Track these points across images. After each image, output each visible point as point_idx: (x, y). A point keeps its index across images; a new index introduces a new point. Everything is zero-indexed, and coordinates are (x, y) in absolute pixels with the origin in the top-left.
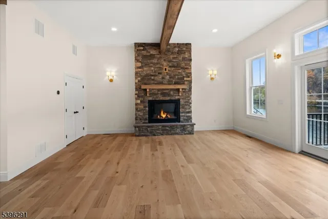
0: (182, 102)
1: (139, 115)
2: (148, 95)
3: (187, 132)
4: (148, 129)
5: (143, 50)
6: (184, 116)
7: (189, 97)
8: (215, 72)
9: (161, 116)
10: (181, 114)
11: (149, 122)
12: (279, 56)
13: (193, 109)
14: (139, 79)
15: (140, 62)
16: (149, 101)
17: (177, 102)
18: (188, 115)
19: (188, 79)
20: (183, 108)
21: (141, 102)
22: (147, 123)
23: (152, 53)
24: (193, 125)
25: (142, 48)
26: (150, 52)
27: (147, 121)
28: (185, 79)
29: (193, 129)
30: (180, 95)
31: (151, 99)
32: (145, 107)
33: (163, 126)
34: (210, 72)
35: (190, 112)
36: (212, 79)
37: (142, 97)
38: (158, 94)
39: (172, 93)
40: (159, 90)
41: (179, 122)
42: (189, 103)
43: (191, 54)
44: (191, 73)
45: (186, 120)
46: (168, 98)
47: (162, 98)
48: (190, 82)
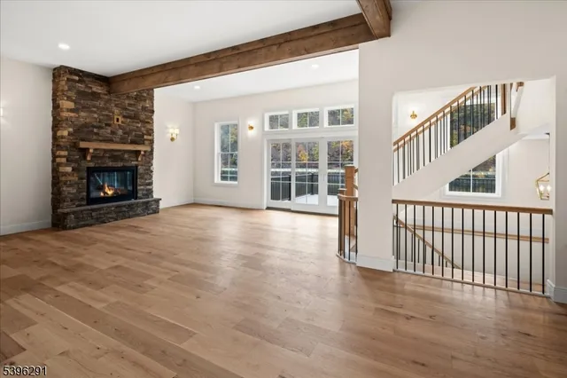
0: (141, 170)
1: (69, 193)
2: (89, 158)
3: (151, 211)
4: (94, 214)
5: (79, 81)
6: (143, 190)
7: (150, 162)
8: (177, 131)
9: (105, 193)
10: (139, 188)
11: (88, 204)
12: (252, 128)
13: (154, 179)
14: (71, 130)
15: (72, 101)
16: (88, 168)
17: (134, 170)
18: (148, 187)
19: (150, 138)
20: (142, 178)
21: (73, 170)
22: (84, 205)
23: (94, 89)
24: (157, 201)
25: (77, 78)
26: (91, 88)
27: (84, 203)
28: (145, 137)
29: (158, 206)
30: (140, 159)
31: (92, 165)
32: (82, 179)
33: (117, 207)
34: (171, 131)
35: (151, 184)
36: (172, 139)
37: (76, 161)
38: (103, 157)
39: (126, 156)
40: (105, 151)
41: (136, 199)
42: (149, 172)
43: (153, 103)
44: (152, 130)
45: (147, 195)
46: (120, 164)
47: (110, 164)
48: (152, 142)
